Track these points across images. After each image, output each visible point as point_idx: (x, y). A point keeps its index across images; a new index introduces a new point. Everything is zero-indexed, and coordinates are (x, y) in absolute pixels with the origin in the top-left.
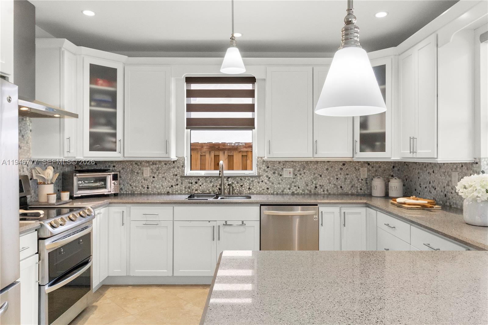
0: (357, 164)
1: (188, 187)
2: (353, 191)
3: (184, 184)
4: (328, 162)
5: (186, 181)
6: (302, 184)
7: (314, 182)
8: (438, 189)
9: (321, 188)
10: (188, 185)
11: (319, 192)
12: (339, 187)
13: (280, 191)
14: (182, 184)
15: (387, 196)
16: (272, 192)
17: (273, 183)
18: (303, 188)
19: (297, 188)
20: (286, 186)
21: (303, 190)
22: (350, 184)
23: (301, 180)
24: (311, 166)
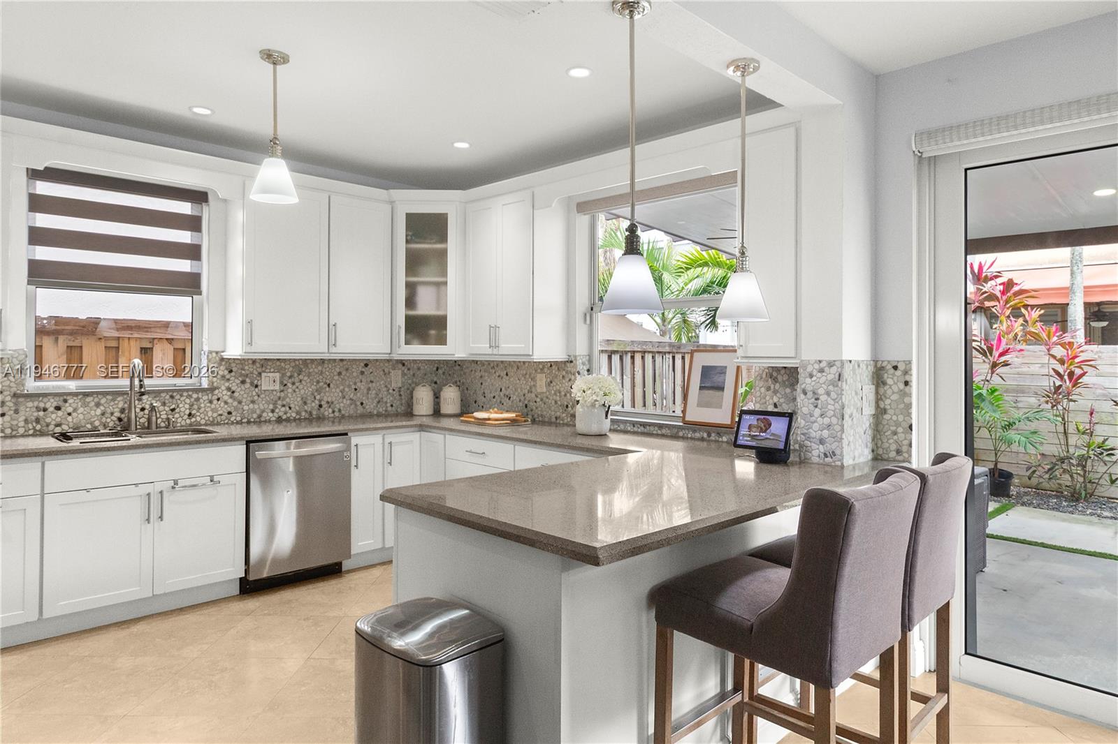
0: (386, 365)
1: (33, 418)
2: (381, 410)
3: (22, 413)
4: (342, 360)
5: (30, 404)
6: (295, 402)
7: (318, 397)
8: (514, 397)
9: (330, 407)
10: (36, 414)
11: (326, 413)
12: (359, 403)
13: (255, 416)
14: (16, 412)
15: (437, 413)
16: (239, 419)
17: (240, 402)
18: (297, 408)
19: (288, 409)
20: (266, 406)
21: (298, 413)
22: (376, 398)
23: (294, 395)
24: (313, 369)
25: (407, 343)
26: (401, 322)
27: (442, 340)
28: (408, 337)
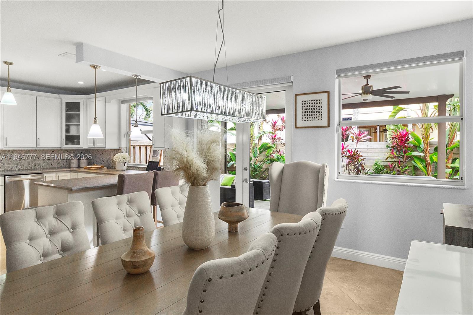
0: (61, 151)
2: (59, 166)
4: (43, 150)
6: (25, 164)
7: (34, 162)
8: (105, 161)
9: (39, 165)
11: (37, 167)
12: (50, 164)
13: (10, 168)
15: (79, 167)
16: (3, 169)
17: (4, 164)
18: (26, 166)
19: (22, 166)
20: (14, 165)
21: (26, 167)
22: (57, 162)
23: (25, 162)
25: (66, 144)
26: (64, 137)
27: (79, 143)
28: (67, 142)
